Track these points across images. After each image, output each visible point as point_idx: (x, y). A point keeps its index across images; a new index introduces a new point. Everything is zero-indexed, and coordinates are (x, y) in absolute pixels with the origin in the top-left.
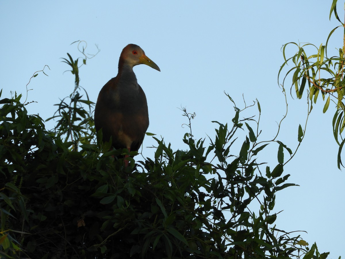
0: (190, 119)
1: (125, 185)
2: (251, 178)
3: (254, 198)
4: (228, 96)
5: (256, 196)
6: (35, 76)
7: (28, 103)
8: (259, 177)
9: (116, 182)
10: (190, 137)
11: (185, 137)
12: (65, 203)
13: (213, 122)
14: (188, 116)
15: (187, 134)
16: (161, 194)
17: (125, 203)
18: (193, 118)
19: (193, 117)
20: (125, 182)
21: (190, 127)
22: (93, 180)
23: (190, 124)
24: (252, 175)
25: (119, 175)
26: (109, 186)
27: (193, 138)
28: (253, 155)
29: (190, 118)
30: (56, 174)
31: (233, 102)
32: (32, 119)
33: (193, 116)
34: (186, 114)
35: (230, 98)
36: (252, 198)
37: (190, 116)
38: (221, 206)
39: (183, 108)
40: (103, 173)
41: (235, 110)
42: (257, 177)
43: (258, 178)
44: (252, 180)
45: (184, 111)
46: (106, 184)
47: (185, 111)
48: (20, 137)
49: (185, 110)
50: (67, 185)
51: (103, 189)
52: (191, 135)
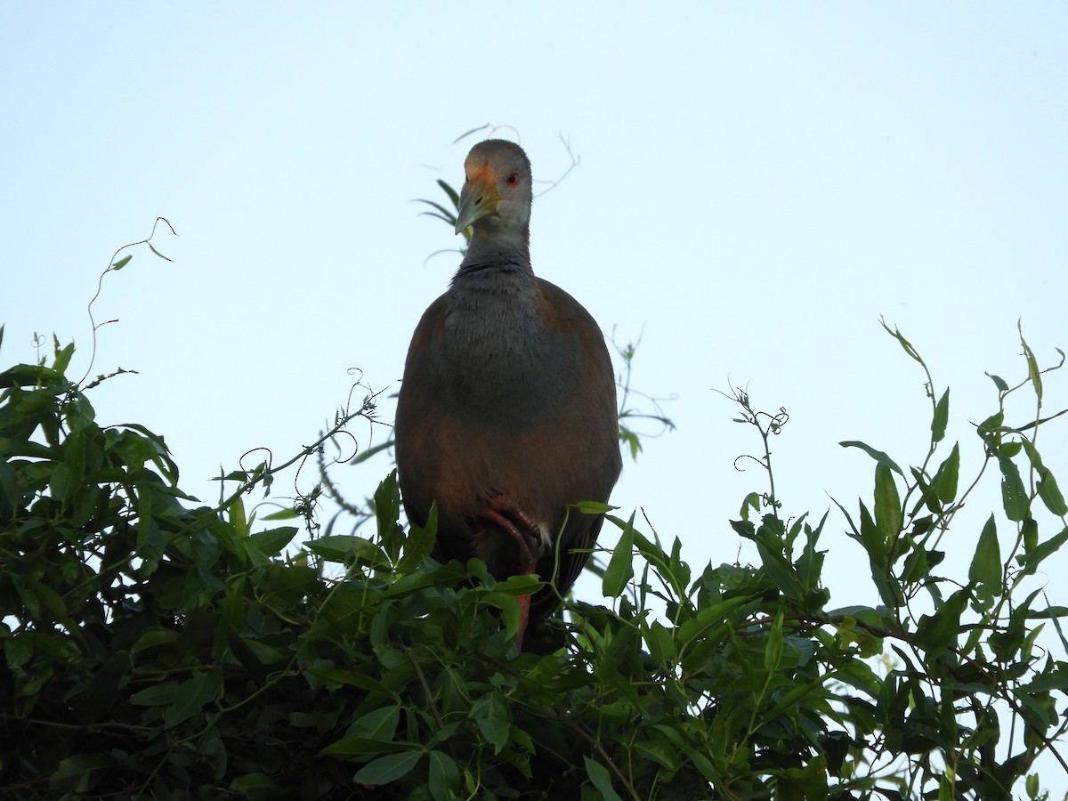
0: (765, 436)
1: (477, 706)
2: (1022, 668)
3: (1041, 749)
4: (898, 336)
5: (1048, 742)
6: (119, 266)
7: (102, 378)
8: (1058, 663)
9: (437, 697)
10: (769, 510)
11: (744, 511)
12: (234, 786)
13: (845, 444)
14: (756, 423)
15: (752, 499)
16: (624, 744)
17: (463, 780)
18: (778, 431)
19: (775, 427)
20: (477, 695)
21: (768, 467)
22: (340, 687)
23: (767, 457)
24: (1028, 658)
25: (454, 667)
26: (403, 713)
27: (782, 515)
28: (1021, 575)
29: (765, 431)
30: (210, 667)
31: (919, 359)
32: (119, 444)
33: (775, 422)
34: (750, 416)
35: (905, 343)
36: (1037, 750)
37: (765, 423)
38: (922, 788)
39: (735, 389)
40: (389, 658)
41: (929, 395)
42: (1050, 663)
43: (1056, 668)
44: (1026, 679)
45: (741, 402)
46: (393, 703)
47: (745, 402)
48: (63, 521)
49: (746, 399)
50: (221, 709)
51: (378, 723)
52: (772, 501)
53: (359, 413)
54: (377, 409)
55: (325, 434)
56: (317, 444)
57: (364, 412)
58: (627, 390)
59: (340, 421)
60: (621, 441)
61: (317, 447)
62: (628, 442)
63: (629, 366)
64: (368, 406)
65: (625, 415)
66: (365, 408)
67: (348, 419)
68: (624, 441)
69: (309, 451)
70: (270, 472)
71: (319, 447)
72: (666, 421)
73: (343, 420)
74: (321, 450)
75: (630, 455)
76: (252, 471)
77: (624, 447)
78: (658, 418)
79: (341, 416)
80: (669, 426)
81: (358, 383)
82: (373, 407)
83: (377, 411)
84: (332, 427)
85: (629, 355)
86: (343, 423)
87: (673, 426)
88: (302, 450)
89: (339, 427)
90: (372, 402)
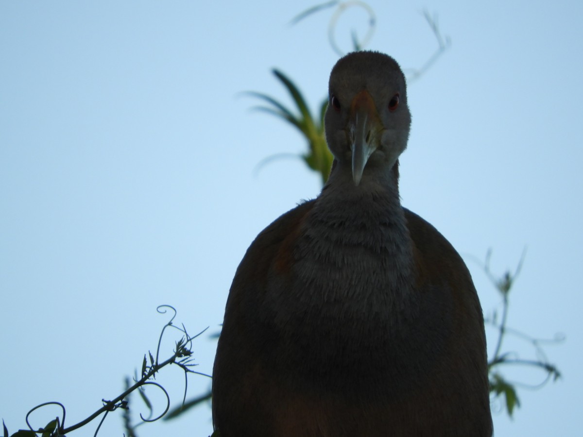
53: (172, 361)
54: (193, 356)
55: (133, 383)
56: (121, 398)
57: (178, 359)
58: (502, 330)
59: (148, 370)
60: (492, 396)
61: (120, 402)
62: (502, 397)
63: (506, 301)
64: (182, 351)
65: (499, 361)
66: (178, 354)
67: (157, 367)
68: (498, 393)
69: (109, 406)
70: (63, 431)
71: (123, 402)
72: (550, 369)
73: (150, 369)
74: (125, 406)
75: (505, 411)
76: (41, 431)
77: (497, 402)
78: (540, 364)
79: (149, 364)
80: (553, 375)
81: (170, 324)
82: (188, 353)
83: (195, 358)
84: (140, 378)
85: (505, 286)
86: (152, 373)
87: (557, 375)
88: (101, 405)
89: (147, 377)
90: (188, 347)
